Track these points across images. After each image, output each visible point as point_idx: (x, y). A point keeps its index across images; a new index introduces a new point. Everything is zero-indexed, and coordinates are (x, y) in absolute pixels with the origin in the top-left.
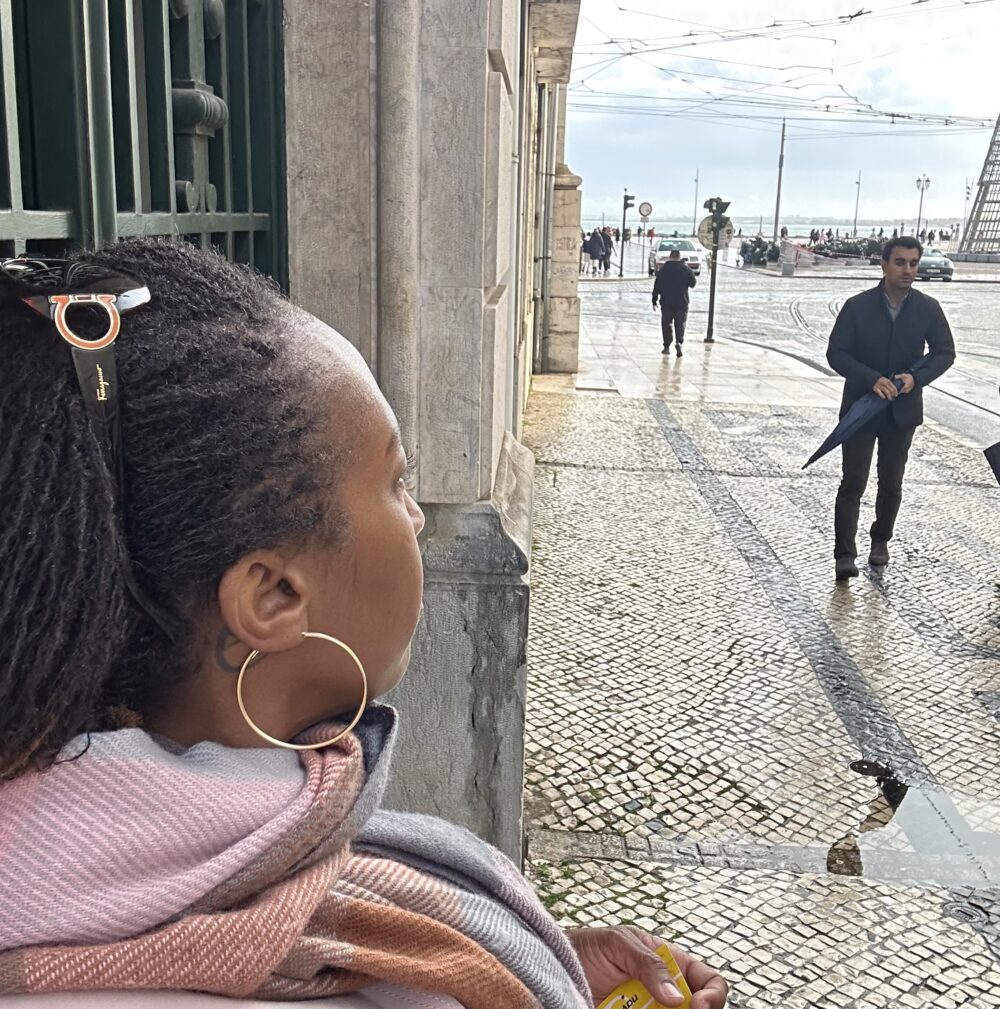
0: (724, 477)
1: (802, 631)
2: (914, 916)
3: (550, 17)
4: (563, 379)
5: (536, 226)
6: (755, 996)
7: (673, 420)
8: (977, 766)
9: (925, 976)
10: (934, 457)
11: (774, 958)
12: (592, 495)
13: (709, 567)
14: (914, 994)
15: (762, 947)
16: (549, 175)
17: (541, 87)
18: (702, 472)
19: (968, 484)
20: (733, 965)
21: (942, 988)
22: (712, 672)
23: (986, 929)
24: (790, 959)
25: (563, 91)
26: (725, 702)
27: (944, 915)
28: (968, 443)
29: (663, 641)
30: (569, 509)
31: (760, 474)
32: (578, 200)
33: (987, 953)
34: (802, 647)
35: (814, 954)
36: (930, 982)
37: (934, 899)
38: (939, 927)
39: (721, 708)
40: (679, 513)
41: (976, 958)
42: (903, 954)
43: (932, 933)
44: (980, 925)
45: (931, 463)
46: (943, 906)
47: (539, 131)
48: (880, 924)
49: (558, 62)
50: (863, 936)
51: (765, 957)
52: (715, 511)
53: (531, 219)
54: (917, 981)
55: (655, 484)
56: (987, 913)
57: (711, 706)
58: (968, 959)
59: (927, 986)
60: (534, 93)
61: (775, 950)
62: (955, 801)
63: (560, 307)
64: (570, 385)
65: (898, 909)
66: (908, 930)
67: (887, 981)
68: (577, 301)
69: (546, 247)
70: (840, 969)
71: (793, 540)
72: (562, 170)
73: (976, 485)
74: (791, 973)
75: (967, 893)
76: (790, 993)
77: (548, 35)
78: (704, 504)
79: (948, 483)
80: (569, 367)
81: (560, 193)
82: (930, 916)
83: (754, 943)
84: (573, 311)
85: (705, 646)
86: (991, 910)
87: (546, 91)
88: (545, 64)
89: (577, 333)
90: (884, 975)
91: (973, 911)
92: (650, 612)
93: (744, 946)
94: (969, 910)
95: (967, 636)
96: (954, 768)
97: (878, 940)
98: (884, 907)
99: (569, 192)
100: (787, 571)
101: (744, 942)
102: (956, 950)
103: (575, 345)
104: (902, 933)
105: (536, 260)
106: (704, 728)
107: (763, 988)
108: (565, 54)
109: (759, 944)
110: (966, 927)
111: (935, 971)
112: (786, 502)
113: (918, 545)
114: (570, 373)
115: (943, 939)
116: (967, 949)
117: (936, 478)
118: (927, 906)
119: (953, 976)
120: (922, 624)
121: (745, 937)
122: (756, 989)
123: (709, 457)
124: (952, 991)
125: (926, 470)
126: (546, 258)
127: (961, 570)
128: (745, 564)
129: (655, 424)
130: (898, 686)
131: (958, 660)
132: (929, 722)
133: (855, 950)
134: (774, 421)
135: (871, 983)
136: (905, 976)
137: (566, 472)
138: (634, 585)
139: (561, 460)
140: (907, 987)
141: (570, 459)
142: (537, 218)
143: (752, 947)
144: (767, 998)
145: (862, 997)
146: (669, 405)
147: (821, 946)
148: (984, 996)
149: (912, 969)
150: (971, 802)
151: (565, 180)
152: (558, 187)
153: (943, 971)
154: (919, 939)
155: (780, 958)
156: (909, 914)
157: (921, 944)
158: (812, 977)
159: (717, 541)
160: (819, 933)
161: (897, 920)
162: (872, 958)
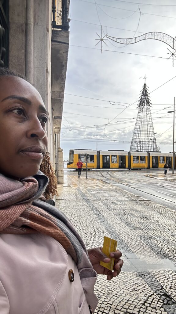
0: (91, 201)
1: (107, 227)
2: (131, 277)
3: (57, 122)
4: (61, 185)
5: (55, 158)
6: (103, 295)
7: (81, 191)
8: (140, 249)
9: (134, 288)
10: (127, 196)
11: (106, 288)
12: (67, 205)
13: (89, 216)
14: (133, 292)
15: (103, 286)
16: (57, 149)
17: (55, 134)
18: (87, 200)
19: (133, 200)
20: (98, 290)
21: (137, 290)
22: (91, 235)
23: (144, 278)
24: (109, 287)
25: (59, 135)
26: (94, 241)
27: (137, 277)
28: (132, 194)
29: (81, 230)
30: (63, 207)
31: (97, 200)
32: (63, 153)
33: (145, 283)
34: (107, 230)
35: (113, 286)
36: (135, 289)
37: (135, 274)
38: (136, 279)
39: (93, 242)
40: (83, 207)
41: (143, 284)
42: (130, 284)
43: (134, 280)
44: (143, 278)
45: (126, 197)
46: (136, 275)
47: (55, 142)
48: (125, 279)
49: (58, 130)
50: (122, 282)
51: (104, 288)
52: (90, 206)
53: (54, 156)
54: (133, 289)
55: (79, 202)
56: (144, 275)
57: (91, 241)
58: (142, 284)
59: (135, 290)
60: (54, 135)
61: (106, 286)
62: (136, 255)
63: (60, 172)
64: (62, 186)
65: (128, 276)
66: (130, 280)
67: (127, 290)
68: (63, 171)
69: (57, 161)
70: (118, 288)
71: (104, 211)
72: (59, 148)
73: (134, 201)
74: (109, 290)
75: (140, 272)
76: (109, 294)
77: (56, 125)
78: (88, 205)
79: (129, 200)
80: (62, 183)
81: (59, 152)
82: (134, 277)
83: (102, 285)
84: (62, 173)
85: (90, 230)
86: (145, 275)
87: (56, 135)
88: (56, 130)
89: (63, 177)
90: (127, 289)
91: (142, 275)
92: (78, 225)
93: (100, 286)
94: (141, 275)
95: (136, 226)
96: (136, 249)
97: (125, 282)
98: (126, 276)
99: (61, 152)
100: (103, 216)
101: (100, 285)
102: (140, 283)
103: (63, 179)
104: (129, 280)
105: (55, 164)
106: (90, 246)
107: (104, 294)
108: (59, 128)
109: (103, 285)
110: (141, 278)
111: (136, 287)
112: (102, 204)
113: (126, 211)
114: (62, 184)
115: (137, 281)
116: (141, 282)
117: (127, 200)
118: (133, 275)
119: (139, 288)
120: (127, 224)
121: (100, 284)
122: (103, 294)
123: (88, 197)
124: (140, 290)
125: (126, 198)
126: (57, 163)
127: (133, 215)
128: (96, 216)
129: (78, 192)
130: (124, 236)
131: (134, 230)
132: (130, 242)
133: (121, 285)
134: (99, 191)
135: (124, 290)
136: (131, 288)
137: (62, 201)
138: (76, 220)
139: (61, 199)
140: (131, 290)
141: (63, 199)
142: (55, 156)
143: (101, 286)
144: (105, 295)
145: (123, 293)
146: (80, 189)
147: (115, 284)
148: (145, 291)
149: (132, 287)
150: (139, 255)
151: (60, 150)
152: (59, 151)
153: (138, 287)
154: (133, 281)
155: (107, 287)
156: (130, 277)
157: (133, 282)
158: (113, 290)
159: (90, 212)
160: (114, 282)
161: (128, 278)
162: (124, 286)
